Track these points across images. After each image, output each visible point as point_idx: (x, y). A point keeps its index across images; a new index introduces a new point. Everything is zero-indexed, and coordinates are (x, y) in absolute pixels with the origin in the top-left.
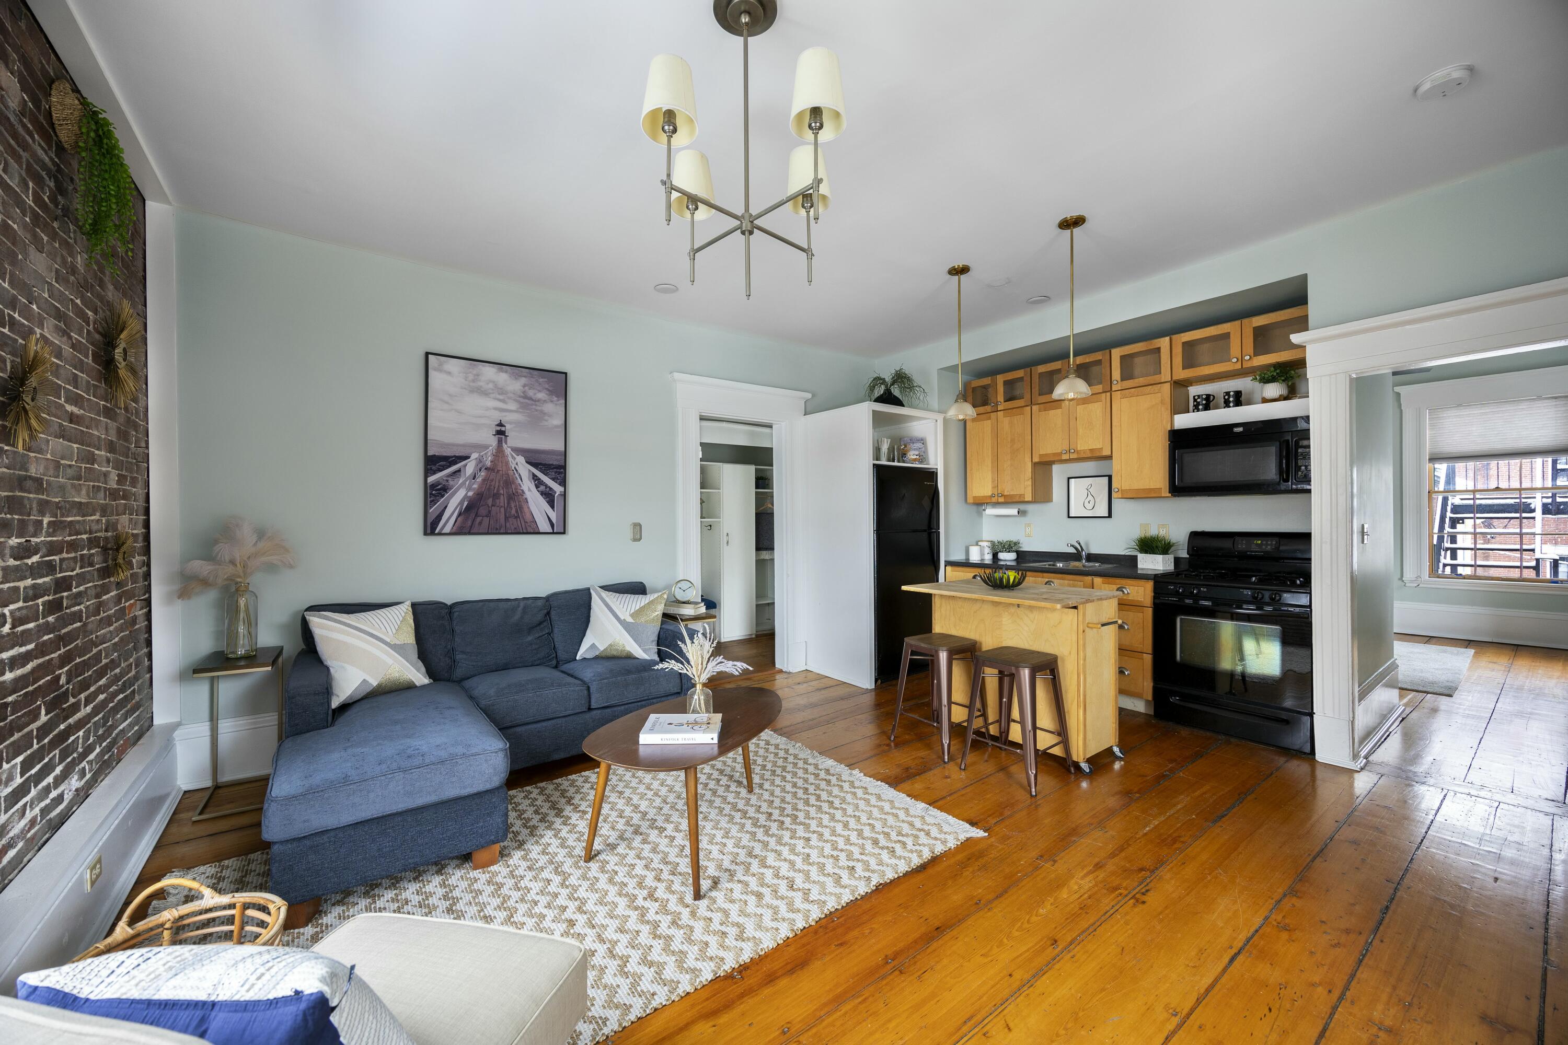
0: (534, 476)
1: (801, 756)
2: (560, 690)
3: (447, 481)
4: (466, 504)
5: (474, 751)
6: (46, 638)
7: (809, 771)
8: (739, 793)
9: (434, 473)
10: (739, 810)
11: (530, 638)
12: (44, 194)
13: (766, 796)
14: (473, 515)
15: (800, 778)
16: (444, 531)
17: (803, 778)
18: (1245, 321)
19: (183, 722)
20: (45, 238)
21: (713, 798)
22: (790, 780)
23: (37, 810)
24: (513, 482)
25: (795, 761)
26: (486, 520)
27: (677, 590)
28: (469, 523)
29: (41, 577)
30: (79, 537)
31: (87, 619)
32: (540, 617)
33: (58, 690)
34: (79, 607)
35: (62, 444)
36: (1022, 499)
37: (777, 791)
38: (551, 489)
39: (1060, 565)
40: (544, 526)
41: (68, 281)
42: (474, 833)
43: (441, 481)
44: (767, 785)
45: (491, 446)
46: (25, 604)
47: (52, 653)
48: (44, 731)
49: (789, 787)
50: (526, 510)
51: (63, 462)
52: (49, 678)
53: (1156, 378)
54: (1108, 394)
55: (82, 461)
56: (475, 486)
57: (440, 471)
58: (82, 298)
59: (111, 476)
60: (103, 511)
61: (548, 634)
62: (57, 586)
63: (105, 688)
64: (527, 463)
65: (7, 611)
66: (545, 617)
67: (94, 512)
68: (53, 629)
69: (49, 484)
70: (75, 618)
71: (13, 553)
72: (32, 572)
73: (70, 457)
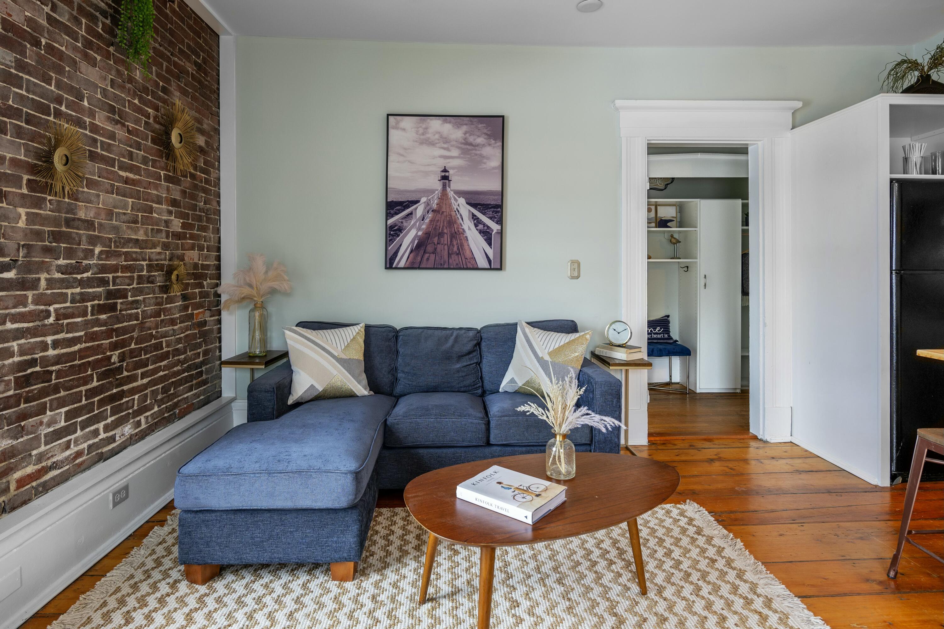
0: (474, 216)
1: (738, 564)
2: (459, 420)
3: (402, 222)
4: (416, 242)
5: (330, 467)
6: (96, 329)
7: (740, 592)
8: (629, 589)
9: (392, 216)
10: (615, 615)
11: (458, 366)
12: (98, 27)
13: (661, 607)
14: (422, 252)
15: (721, 597)
16: (399, 266)
17: (726, 600)
19: (238, 397)
20: (99, 58)
21: (592, 585)
22: (706, 595)
23: (85, 445)
24: (456, 222)
25: (725, 569)
26: (432, 257)
27: (611, 331)
28: (419, 259)
29: (91, 288)
30: (138, 263)
31: (143, 319)
32: (469, 347)
33: (110, 366)
34: (136, 311)
35: (114, 198)
37: (680, 606)
38: (488, 227)
40: (482, 262)
41: (124, 87)
42: (328, 546)
43: (397, 223)
44: (669, 592)
45: (437, 190)
46: (72, 305)
47: (103, 340)
48: (91, 393)
49: (699, 606)
50: (466, 247)
51: (115, 210)
52: (100, 357)
55: (138, 210)
56: (424, 227)
57: (397, 214)
58: (141, 99)
59: (174, 223)
60: (166, 246)
61: (476, 363)
62: (110, 295)
63: (166, 368)
64: (467, 203)
65: (51, 309)
66: (475, 345)
67: (154, 247)
68: (104, 323)
69: (100, 225)
70: (130, 317)
71: (60, 269)
72: (81, 283)
73: (125, 207)
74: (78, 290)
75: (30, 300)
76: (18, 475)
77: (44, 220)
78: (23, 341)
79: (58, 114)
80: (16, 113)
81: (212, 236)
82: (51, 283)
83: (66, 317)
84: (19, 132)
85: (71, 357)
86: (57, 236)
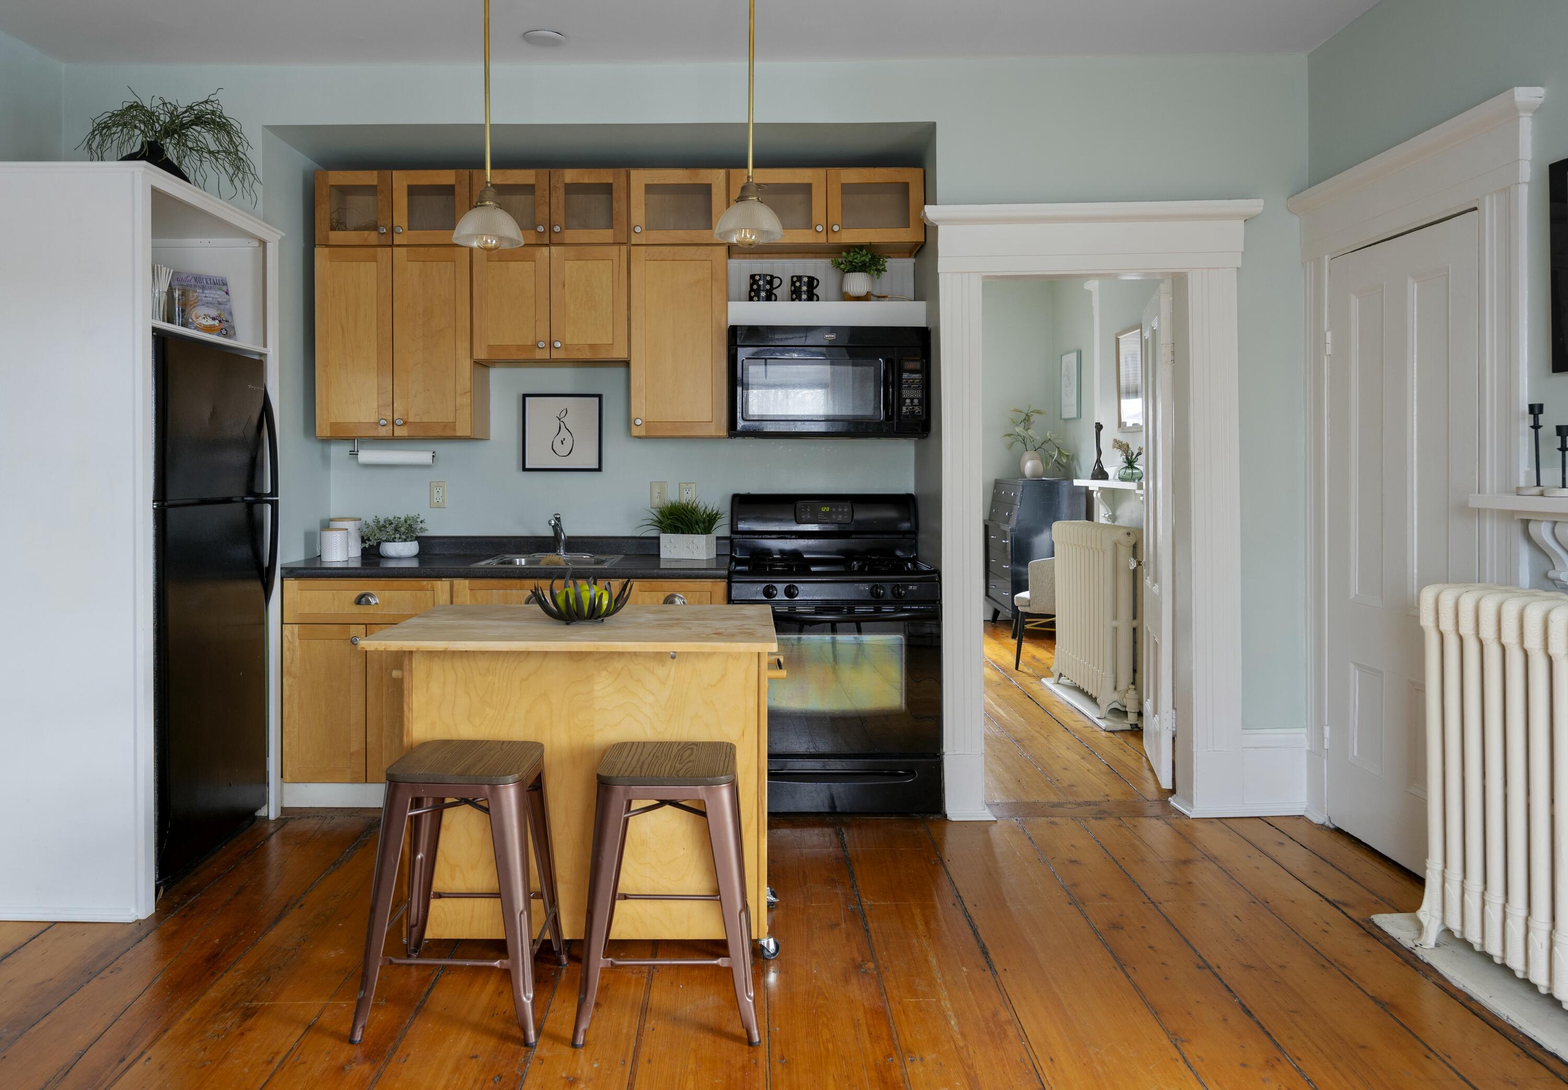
18: (833, 171)
36: (449, 433)
39: (521, 561)
53: (703, 235)
54: (624, 249)
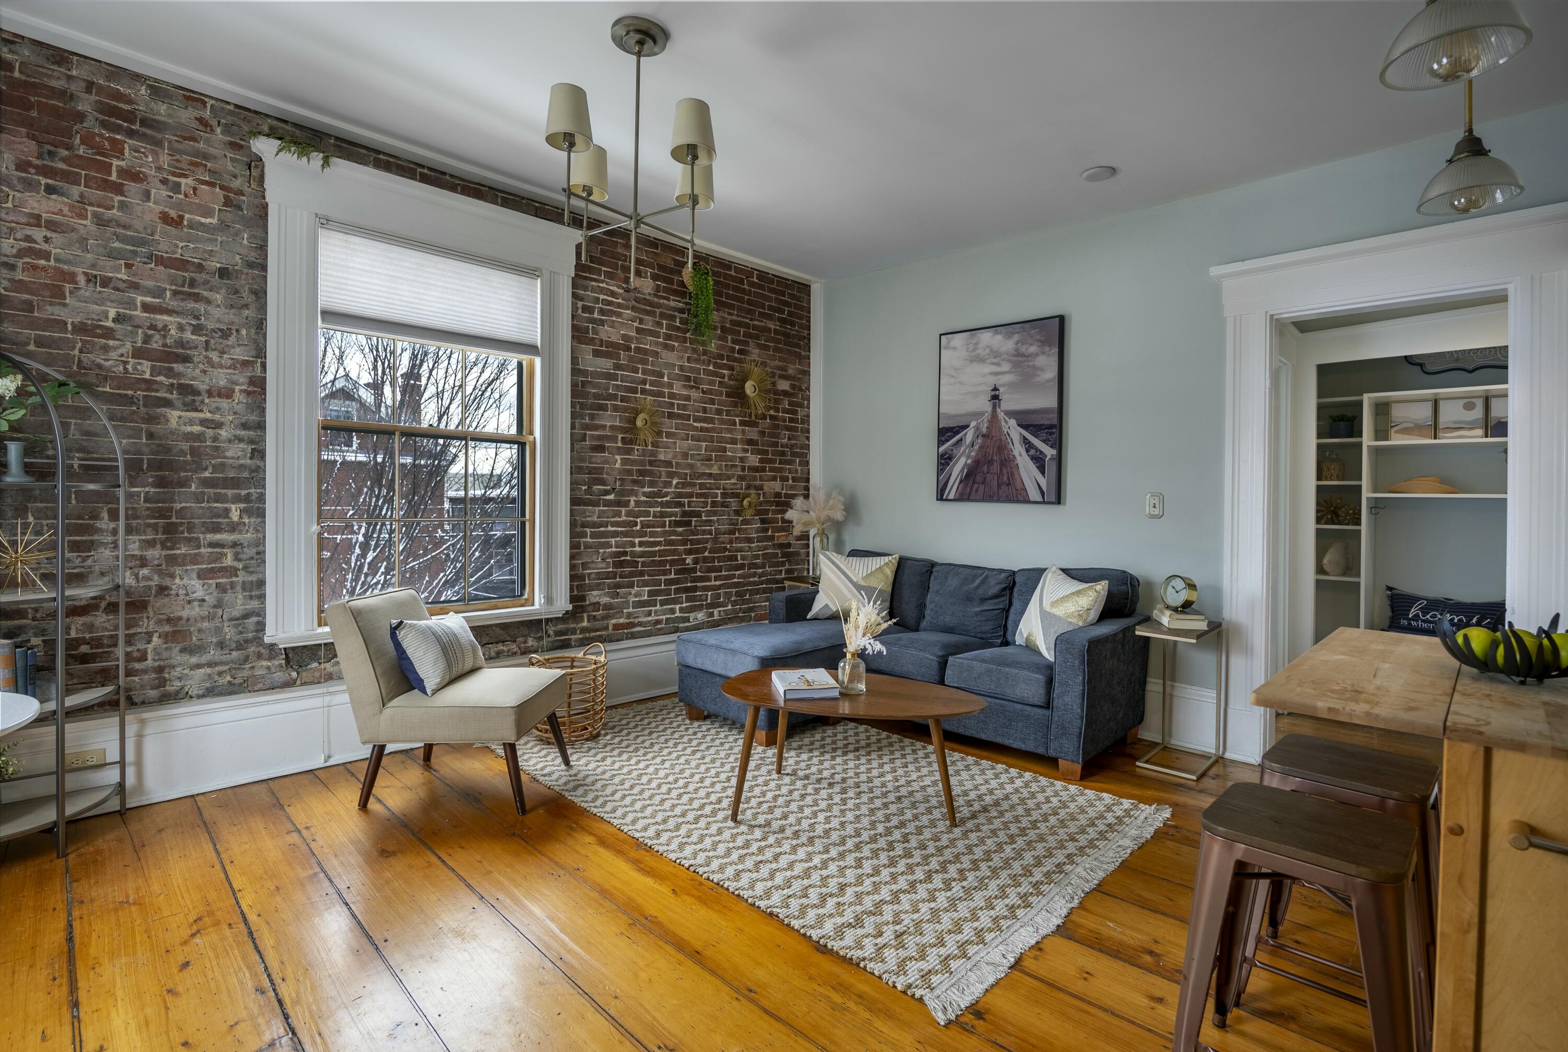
0: (1025, 438)
3: (952, 450)
4: (966, 471)
6: (672, 537)
9: (944, 444)
12: (676, 322)
14: (971, 482)
16: (949, 497)
20: (677, 344)
23: (664, 617)
24: (1006, 448)
26: (982, 487)
28: (968, 489)
29: (669, 508)
30: (712, 491)
31: (716, 534)
33: (685, 566)
34: (709, 528)
35: (689, 444)
38: (1041, 452)
40: (1034, 495)
41: (700, 360)
43: (948, 450)
45: (987, 412)
46: (654, 519)
47: (679, 546)
48: (669, 582)
50: (1017, 476)
51: (691, 452)
52: (676, 557)
55: (712, 451)
56: (973, 454)
57: (947, 441)
58: (716, 365)
59: (750, 459)
60: (741, 478)
61: (1004, 609)
62: (684, 514)
63: (740, 576)
64: (1019, 425)
65: (638, 520)
66: (1004, 589)
67: (729, 478)
68: (680, 534)
69: (677, 463)
70: (704, 532)
71: (645, 494)
72: (662, 505)
73: (699, 449)
74: (659, 509)
75: (623, 513)
76: (614, 621)
77: (633, 462)
78: (618, 539)
79: (644, 391)
80: (614, 397)
81: (799, 468)
82: (638, 503)
83: (649, 527)
84: (616, 409)
85: (653, 554)
86: (642, 473)
